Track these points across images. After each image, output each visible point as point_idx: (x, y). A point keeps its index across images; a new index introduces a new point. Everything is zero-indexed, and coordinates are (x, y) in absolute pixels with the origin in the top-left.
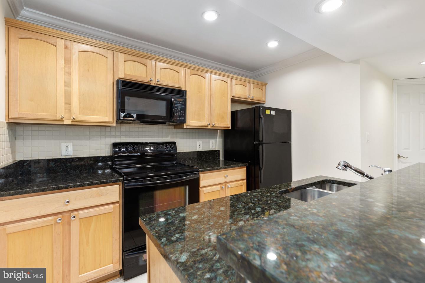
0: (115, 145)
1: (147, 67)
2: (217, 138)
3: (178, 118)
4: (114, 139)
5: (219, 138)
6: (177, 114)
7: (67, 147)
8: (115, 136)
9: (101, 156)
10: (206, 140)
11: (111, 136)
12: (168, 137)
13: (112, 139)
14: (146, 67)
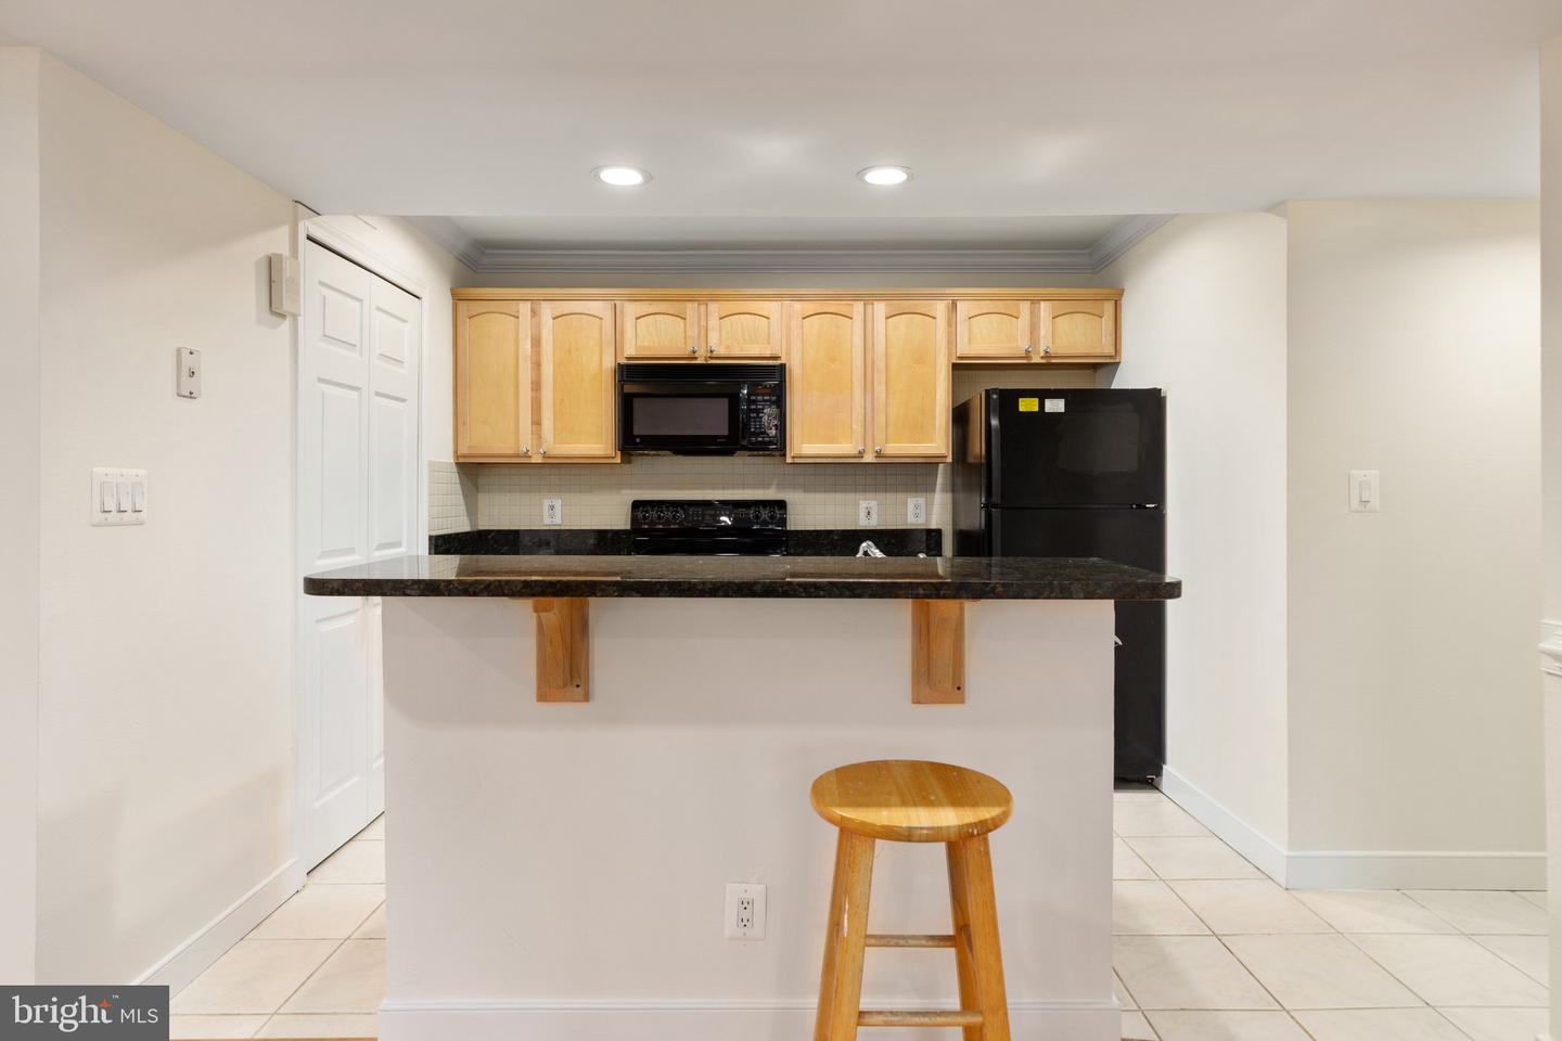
0: (637, 505)
1: (688, 320)
2: (934, 491)
3: (760, 439)
4: (638, 492)
5: (944, 490)
6: (756, 428)
7: (552, 507)
8: (641, 486)
9: (611, 530)
10: (891, 497)
11: (631, 486)
12: (768, 488)
13: (634, 491)
14: (681, 321)
